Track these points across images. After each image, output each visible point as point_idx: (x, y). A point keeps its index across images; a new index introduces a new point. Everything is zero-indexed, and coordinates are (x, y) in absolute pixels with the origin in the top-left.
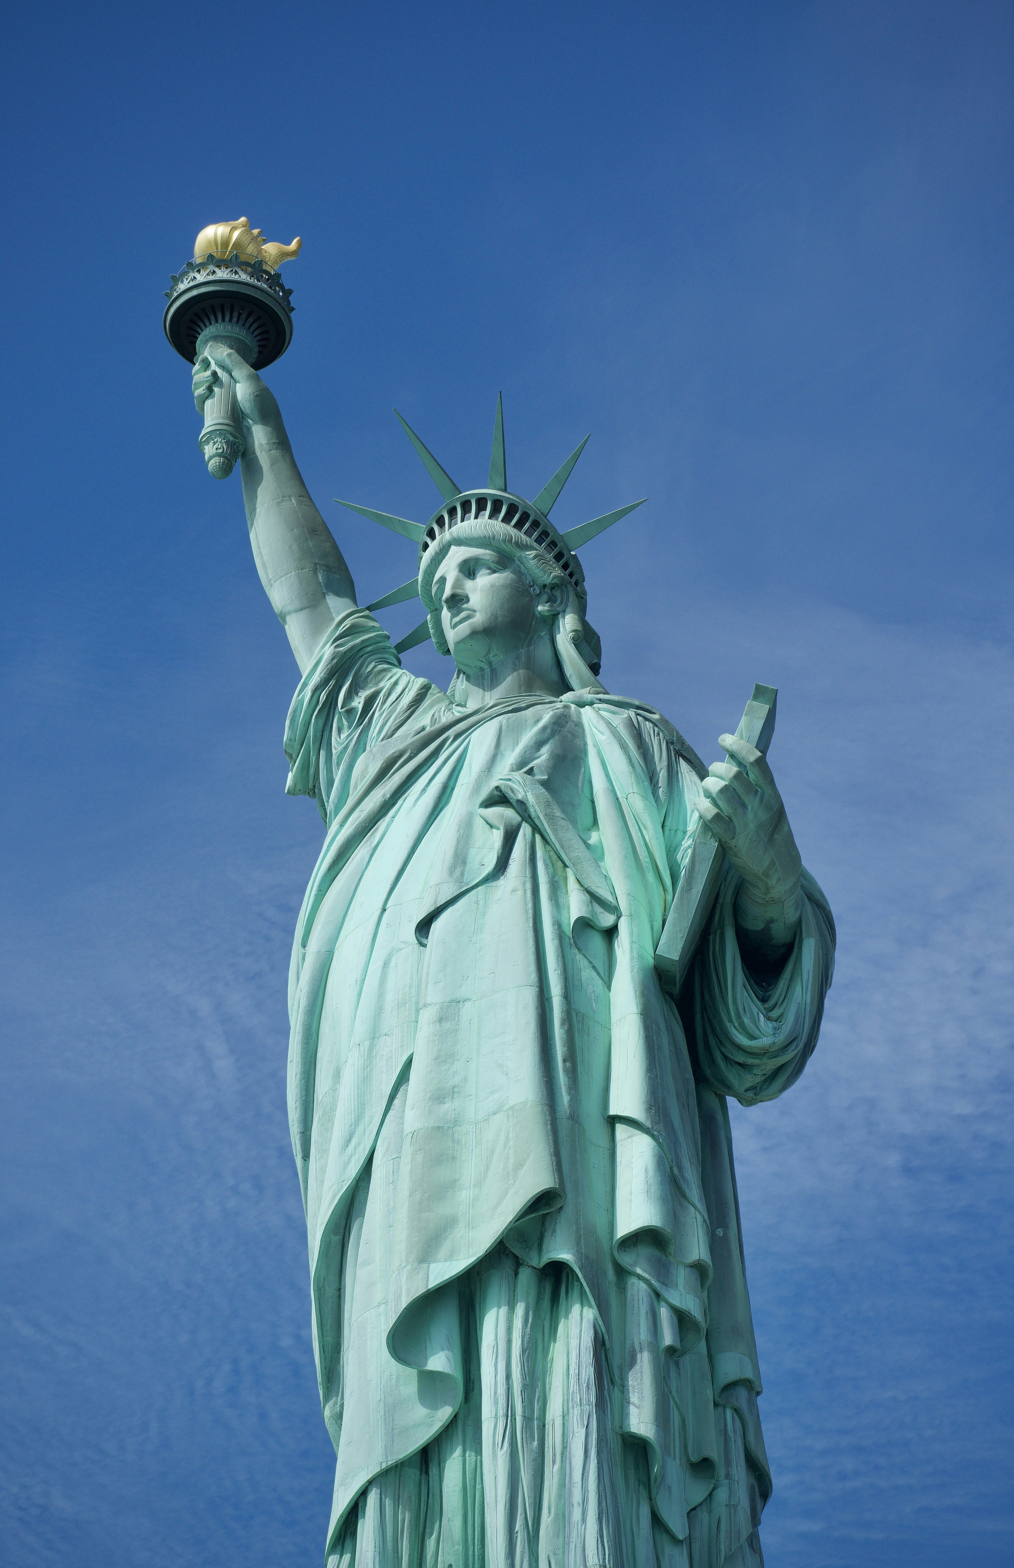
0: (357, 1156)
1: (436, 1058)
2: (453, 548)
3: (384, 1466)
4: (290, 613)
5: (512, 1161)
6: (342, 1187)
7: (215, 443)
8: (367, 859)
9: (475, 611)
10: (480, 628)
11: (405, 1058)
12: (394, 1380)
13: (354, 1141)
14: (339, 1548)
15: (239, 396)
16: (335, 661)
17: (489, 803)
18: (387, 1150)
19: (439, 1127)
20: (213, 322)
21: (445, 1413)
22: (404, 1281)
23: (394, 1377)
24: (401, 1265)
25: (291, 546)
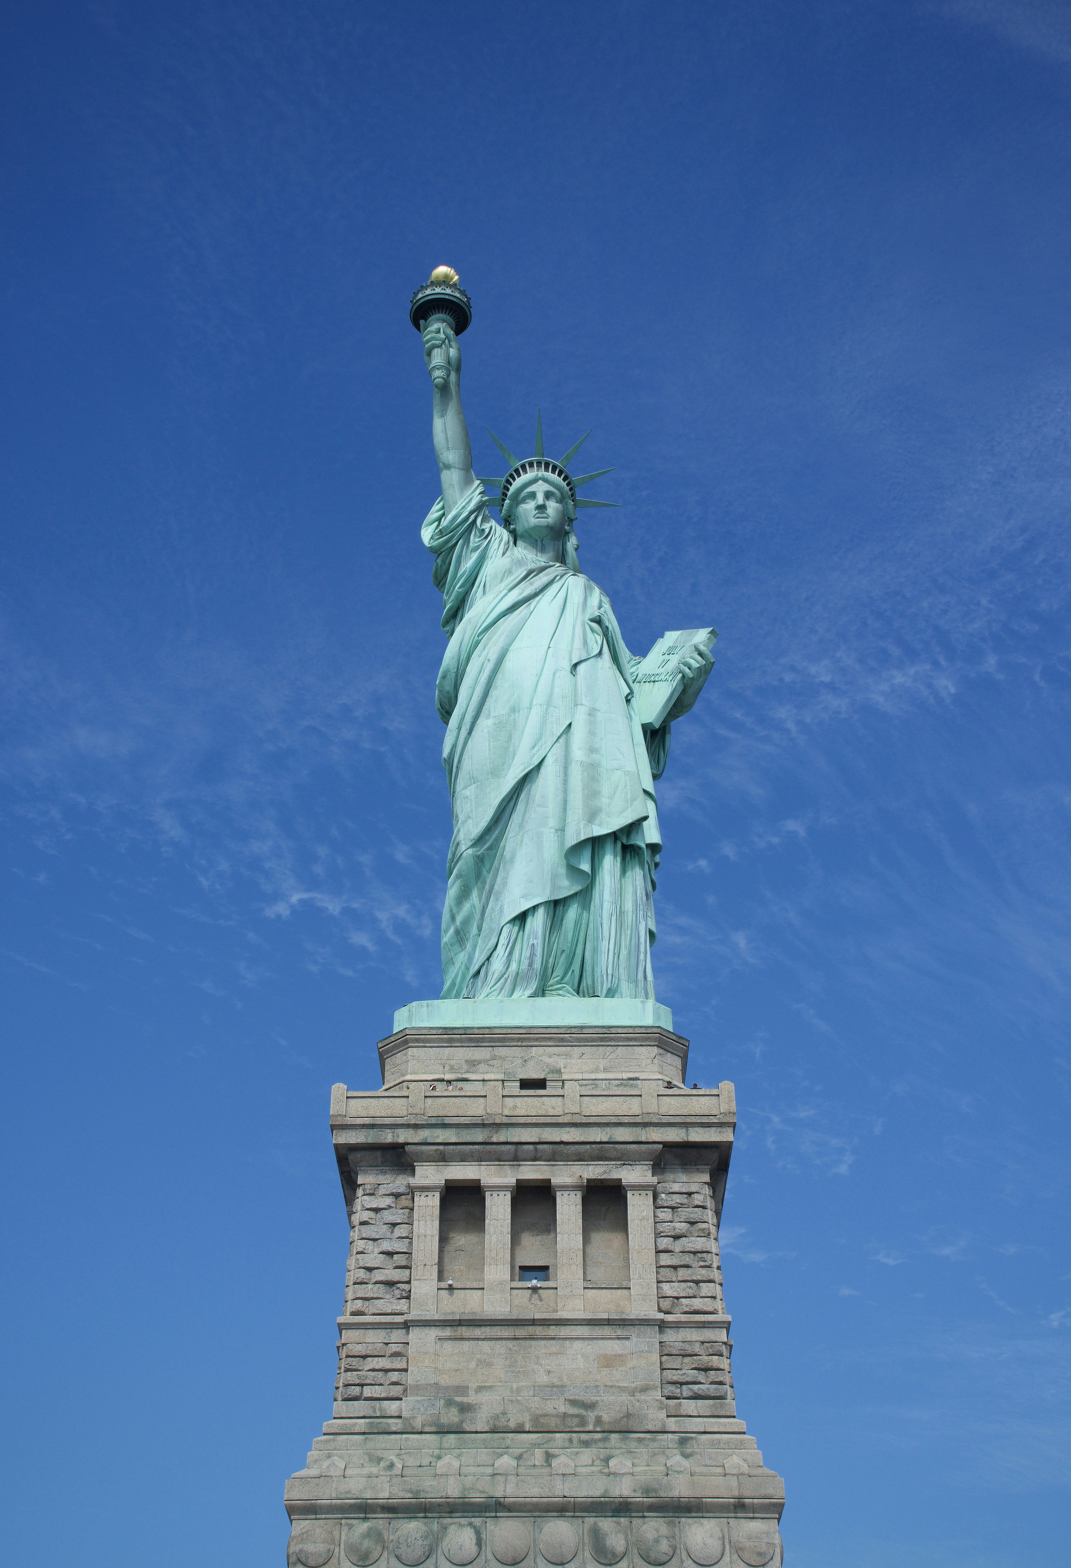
0: (538, 756)
1: (589, 732)
2: (540, 481)
3: (550, 899)
4: (455, 468)
5: (629, 796)
6: (530, 766)
7: (443, 372)
8: (529, 615)
9: (549, 516)
10: (550, 525)
11: (568, 723)
12: (556, 864)
13: (536, 748)
14: (513, 922)
15: (451, 354)
16: (481, 504)
17: (592, 620)
18: (556, 760)
19: (592, 764)
20: (444, 313)
21: (577, 888)
22: (582, 827)
23: (556, 863)
24: (579, 819)
25: (463, 438)
